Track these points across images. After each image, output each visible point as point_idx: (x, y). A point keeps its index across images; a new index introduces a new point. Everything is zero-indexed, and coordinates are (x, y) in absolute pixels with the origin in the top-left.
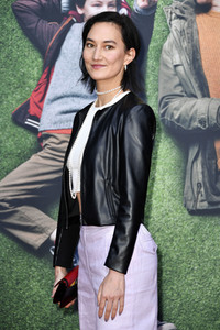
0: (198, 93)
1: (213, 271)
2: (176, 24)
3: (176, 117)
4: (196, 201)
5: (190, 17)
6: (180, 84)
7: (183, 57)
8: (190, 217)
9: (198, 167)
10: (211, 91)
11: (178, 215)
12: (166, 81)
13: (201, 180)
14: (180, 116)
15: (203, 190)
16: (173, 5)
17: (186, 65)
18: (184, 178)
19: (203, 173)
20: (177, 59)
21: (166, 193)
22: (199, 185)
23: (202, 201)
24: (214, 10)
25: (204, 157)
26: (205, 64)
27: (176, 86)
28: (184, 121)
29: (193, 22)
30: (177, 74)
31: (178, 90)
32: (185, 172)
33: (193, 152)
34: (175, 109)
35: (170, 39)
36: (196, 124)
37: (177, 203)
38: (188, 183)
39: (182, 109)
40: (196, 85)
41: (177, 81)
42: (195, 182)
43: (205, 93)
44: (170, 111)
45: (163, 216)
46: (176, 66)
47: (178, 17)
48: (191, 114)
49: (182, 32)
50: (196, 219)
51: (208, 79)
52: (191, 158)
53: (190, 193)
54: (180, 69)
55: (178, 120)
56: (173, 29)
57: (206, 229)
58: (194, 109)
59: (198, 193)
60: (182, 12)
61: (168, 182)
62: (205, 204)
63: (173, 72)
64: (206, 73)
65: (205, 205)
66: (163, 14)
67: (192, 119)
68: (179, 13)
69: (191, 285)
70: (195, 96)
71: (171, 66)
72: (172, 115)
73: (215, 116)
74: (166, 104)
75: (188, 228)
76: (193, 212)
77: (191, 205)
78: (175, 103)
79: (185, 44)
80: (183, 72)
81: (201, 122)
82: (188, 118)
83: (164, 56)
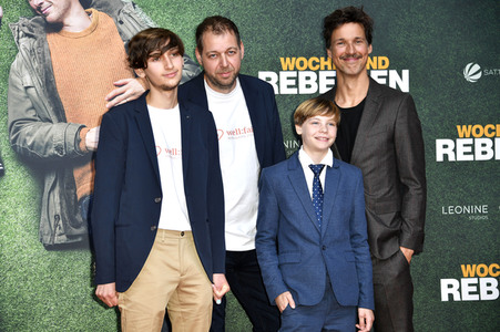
0: (53, 118)
1: (71, 311)
2: (24, 43)
3: (29, 144)
4: (53, 235)
5: (40, 36)
6: (33, 108)
7: (35, 79)
8: (46, 252)
9: (56, 198)
10: (67, 116)
11: (33, 251)
12: (16, 105)
13: (58, 212)
14: (34, 142)
15: (61, 222)
16: (20, 22)
17: (38, 87)
18: (40, 211)
19: (61, 203)
20: (28, 80)
21: (19, 227)
22: (57, 217)
23: (61, 235)
24: (66, 29)
25: (61, 186)
26: (60, 87)
27: (27, 110)
28: (39, 148)
29: (44, 41)
30: (28, 96)
31: (31, 114)
32: (41, 204)
33: (49, 181)
34: (28, 134)
35: (19, 59)
36: (52, 151)
37: (32, 238)
38: (44, 216)
39: (36, 135)
40: (50, 109)
41: (29, 104)
42: (52, 214)
43: (61, 117)
44: (22, 137)
45: (16, 253)
46: (27, 88)
47: (27, 35)
48: (46, 140)
49: (32, 51)
50: (54, 255)
51: (64, 102)
52: (47, 188)
53: (47, 227)
54: (32, 91)
55: (32, 146)
56: (21, 47)
57: (65, 265)
58: (50, 134)
59: (56, 226)
60: (30, 30)
61: (22, 215)
62: (64, 237)
63: (23, 94)
64: (62, 96)
65: (63, 239)
66: (9, 31)
67: (47, 145)
68: (27, 31)
69: (46, 327)
70: (51, 122)
71: (22, 88)
72: (25, 141)
73: (73, 142)
74: (18, 129)
75: (44, 265)
76: (49, 248)
77: (47, 240)
78: (27, 128)
79: (36, 65)
80: (35, 95)
81: (57, 148)
82: (43, 145)
83: (13, 76)
